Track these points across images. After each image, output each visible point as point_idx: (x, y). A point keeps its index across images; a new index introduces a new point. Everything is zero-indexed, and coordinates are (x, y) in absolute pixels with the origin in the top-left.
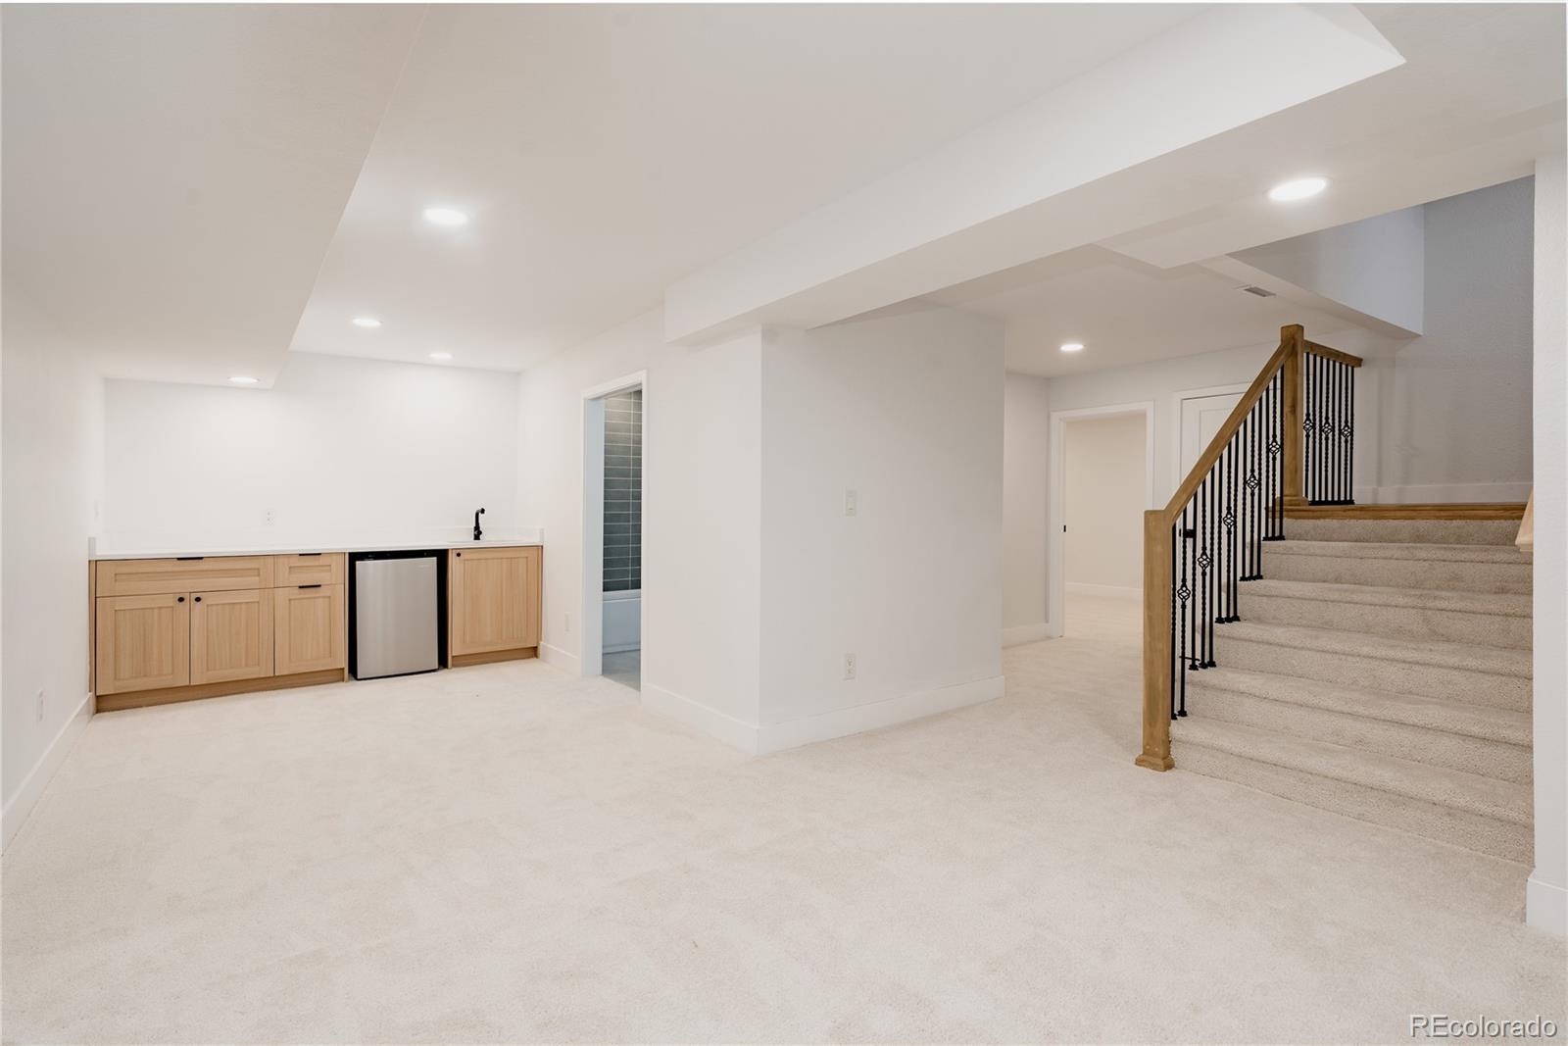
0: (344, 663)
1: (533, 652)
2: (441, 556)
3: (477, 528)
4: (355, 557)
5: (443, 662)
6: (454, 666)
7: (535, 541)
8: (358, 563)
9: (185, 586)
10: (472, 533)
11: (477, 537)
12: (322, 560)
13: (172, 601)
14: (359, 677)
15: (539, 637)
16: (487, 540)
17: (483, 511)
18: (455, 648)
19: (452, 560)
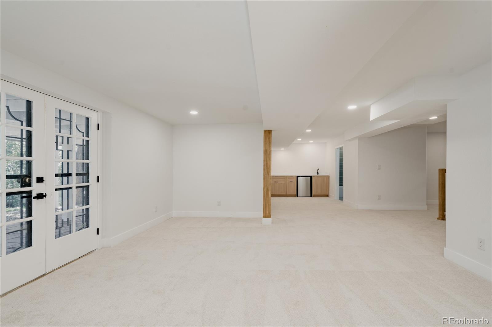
0: (296, 194)
1: (328, 196)
2: (311, 177)
3: (318, 172)
4: (298, 177)
5: (311, 196)
6: (313, 196)
7: (328, 175)
8: (298, 178)
9: (275, 180)
10: (317, 173)
11: (318, 174)
12: (293, 177)
13: (274, 182)
14: (298, 196)
15: (329, 193)
16: (320, 174)
17: (319, 169)
18: (313, 193)
19: (313, 177)
